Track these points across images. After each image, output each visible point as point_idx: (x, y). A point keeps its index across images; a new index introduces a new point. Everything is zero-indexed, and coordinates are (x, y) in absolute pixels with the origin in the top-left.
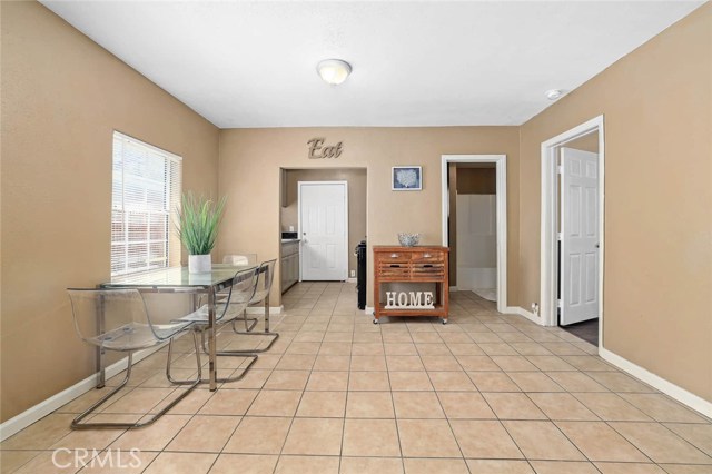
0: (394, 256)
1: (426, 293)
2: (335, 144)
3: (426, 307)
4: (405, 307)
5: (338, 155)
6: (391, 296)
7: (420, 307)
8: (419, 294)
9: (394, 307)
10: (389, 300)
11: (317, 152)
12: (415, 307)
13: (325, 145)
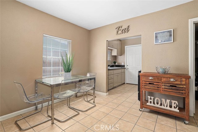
0: (151, 78)
1: (173, 102)
2: (126, 27)
3: (173, 109)
4: (158, 106)
5: (128, 31)
6: (151, 99)
7: (168, 108)
8: (168, 101)
9: (152, 104)
10: (149, 100)
11: (120, 32)
12: (165, 108)
13: (123, 28)
